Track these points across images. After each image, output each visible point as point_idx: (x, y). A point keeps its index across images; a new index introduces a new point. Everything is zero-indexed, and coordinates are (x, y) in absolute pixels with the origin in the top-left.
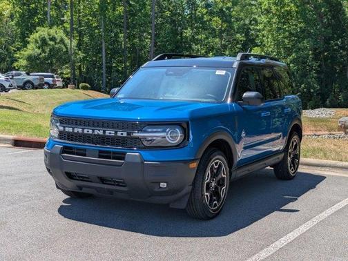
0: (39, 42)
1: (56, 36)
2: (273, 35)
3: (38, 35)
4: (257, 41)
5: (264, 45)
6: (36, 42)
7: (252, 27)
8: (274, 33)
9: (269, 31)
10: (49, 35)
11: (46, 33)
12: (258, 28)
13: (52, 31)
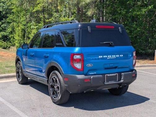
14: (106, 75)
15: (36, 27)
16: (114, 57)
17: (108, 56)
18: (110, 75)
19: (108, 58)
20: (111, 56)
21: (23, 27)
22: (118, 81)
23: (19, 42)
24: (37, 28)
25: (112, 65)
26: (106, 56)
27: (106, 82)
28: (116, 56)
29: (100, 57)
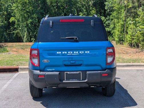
14: (65, 72)
15: (132, 23)
16: (76, 53)
17: (69, 52)
18: (71, 73)
19: (68, 54)
20: (72, 52)
21: (122, 23)
22: (82, 80)
23: (119, 37)
24: (134, 23)
25: (73, 62)
26: (66, 53)
27: (66, 80)
28: (79, 53)
29: (58, 53)
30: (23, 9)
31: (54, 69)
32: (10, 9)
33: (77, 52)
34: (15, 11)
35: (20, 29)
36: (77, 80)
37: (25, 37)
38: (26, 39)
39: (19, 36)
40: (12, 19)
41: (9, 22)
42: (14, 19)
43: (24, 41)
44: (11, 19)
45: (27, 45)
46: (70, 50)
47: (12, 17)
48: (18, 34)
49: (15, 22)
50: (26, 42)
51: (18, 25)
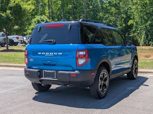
0: (37, 22)
1: (44, 19)
2: (138, 14)
3: (36, 19)
4: (132, 17)
5: (135, 19)
6: (35, 22)
7: (129, 11)
8: (139, 13)
9: (137, 12)
10: (41, 19)
11: (39, 18)
12: (132, 11)
13: (42, 17)
14: (44, 71)
17: (46, 53)
19: (45, 55)
20: (48, 53)
22: (56, 79)
25: (49, 62)
26: (44, 53)
27: (44, 77)
28: (53, 54)
29: (39, 53)
30: (142, 11)
31: (37, 67)
32: (130, 12)
33: (52, 54)
34: (135, 13)
35: (139, 32)
36: (52, 78)
37: (142, 40)
38: (143, 43)
39: (135, 39)
40: (131, 22)
41: (128, 25)
42: (132, 22)
43: (141, 45)
44: (129, 22)
45: (143, 49)
46: (47, 52)
47: (131, 20)
48: (134, 38)
49: (133, 24)
50: (143, 46)
51: (136, 27)
